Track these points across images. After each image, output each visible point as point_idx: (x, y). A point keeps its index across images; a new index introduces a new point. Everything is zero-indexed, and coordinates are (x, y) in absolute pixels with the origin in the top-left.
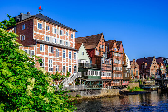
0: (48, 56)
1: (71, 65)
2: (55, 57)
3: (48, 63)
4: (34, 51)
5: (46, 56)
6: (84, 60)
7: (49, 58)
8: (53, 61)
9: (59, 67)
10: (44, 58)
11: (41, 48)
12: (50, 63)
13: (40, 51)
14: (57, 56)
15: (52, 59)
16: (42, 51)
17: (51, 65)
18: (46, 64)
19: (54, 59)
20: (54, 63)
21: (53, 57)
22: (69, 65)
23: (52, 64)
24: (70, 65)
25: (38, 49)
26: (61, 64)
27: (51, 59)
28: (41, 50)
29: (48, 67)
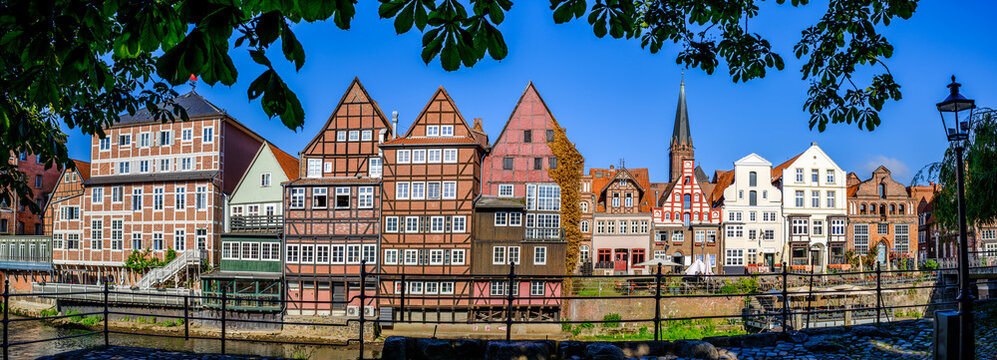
0: (111, 213)
1: (185, 229)
2: (130, 213)
3: (112, 230)
4: (79, 206)
5: (107, 213)
6: (270, 205)
7: (114, 217)
8: (123, 223)
9: (142, 238)
10: (102, 220)
11: (95, 195)
12: (117, 230)
13: (93, 203)
14: (135, 208)
15: (123, 219)
16: (98, 203)
17: (120, 235)
18: (107, 233)
19: (128, 218)
20: (128, 228)
21: (124, 213)
22: (175, 229)
23: (123, 230)
24: (180, 229)
25: (88, 200)
26: (148, 228)
27: (120, 219)
28: (95, 200)
29: (112, 240)
